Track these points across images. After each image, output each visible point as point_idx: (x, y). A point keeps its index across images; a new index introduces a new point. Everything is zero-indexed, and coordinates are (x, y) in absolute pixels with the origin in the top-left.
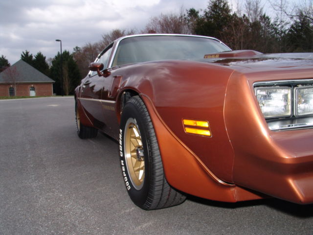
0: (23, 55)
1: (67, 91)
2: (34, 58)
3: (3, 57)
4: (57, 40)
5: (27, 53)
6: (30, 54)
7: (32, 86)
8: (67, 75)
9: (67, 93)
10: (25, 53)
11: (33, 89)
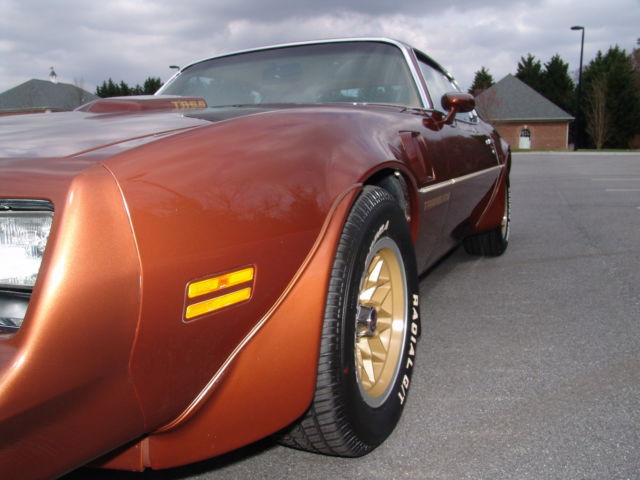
0: (523, 65)
1: (600, 139)
2: (543, 68)
3: (483, 71)
4: (574, 28)
5: (530, 59)
6: (535, 61)
7: (526, 127)
8: (602, 104)
9: (599, 144)
10: (526, 60)
11: (527, 134)
